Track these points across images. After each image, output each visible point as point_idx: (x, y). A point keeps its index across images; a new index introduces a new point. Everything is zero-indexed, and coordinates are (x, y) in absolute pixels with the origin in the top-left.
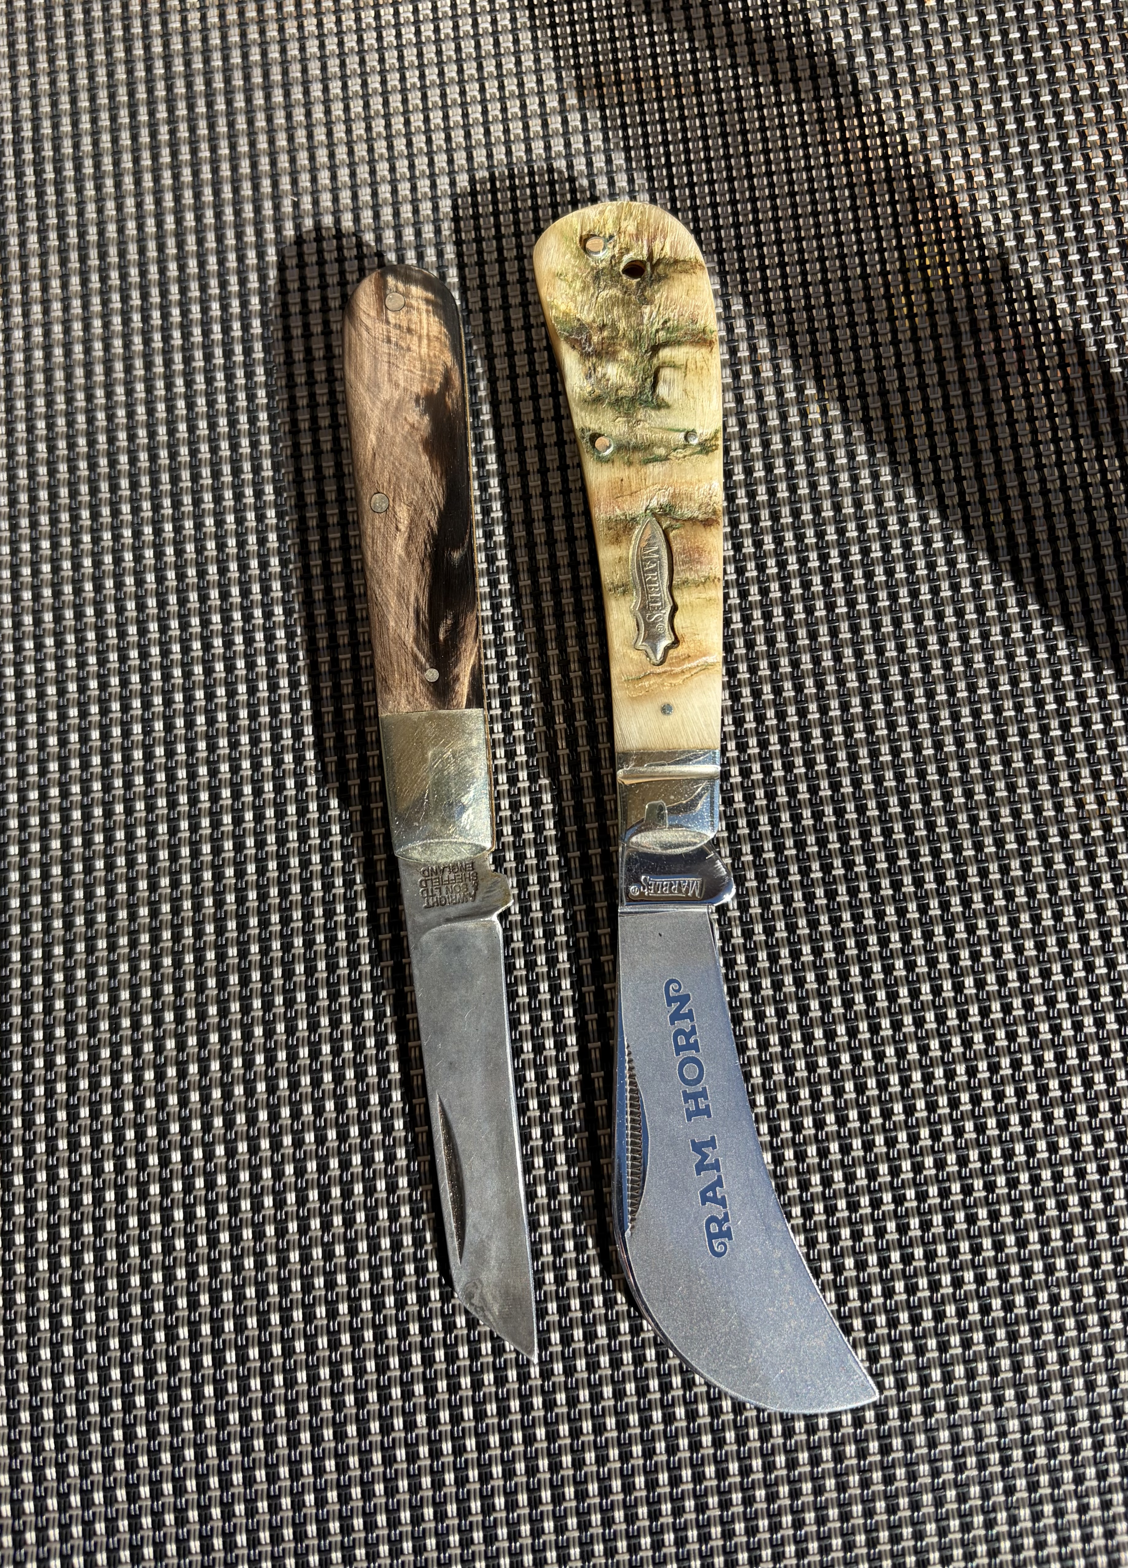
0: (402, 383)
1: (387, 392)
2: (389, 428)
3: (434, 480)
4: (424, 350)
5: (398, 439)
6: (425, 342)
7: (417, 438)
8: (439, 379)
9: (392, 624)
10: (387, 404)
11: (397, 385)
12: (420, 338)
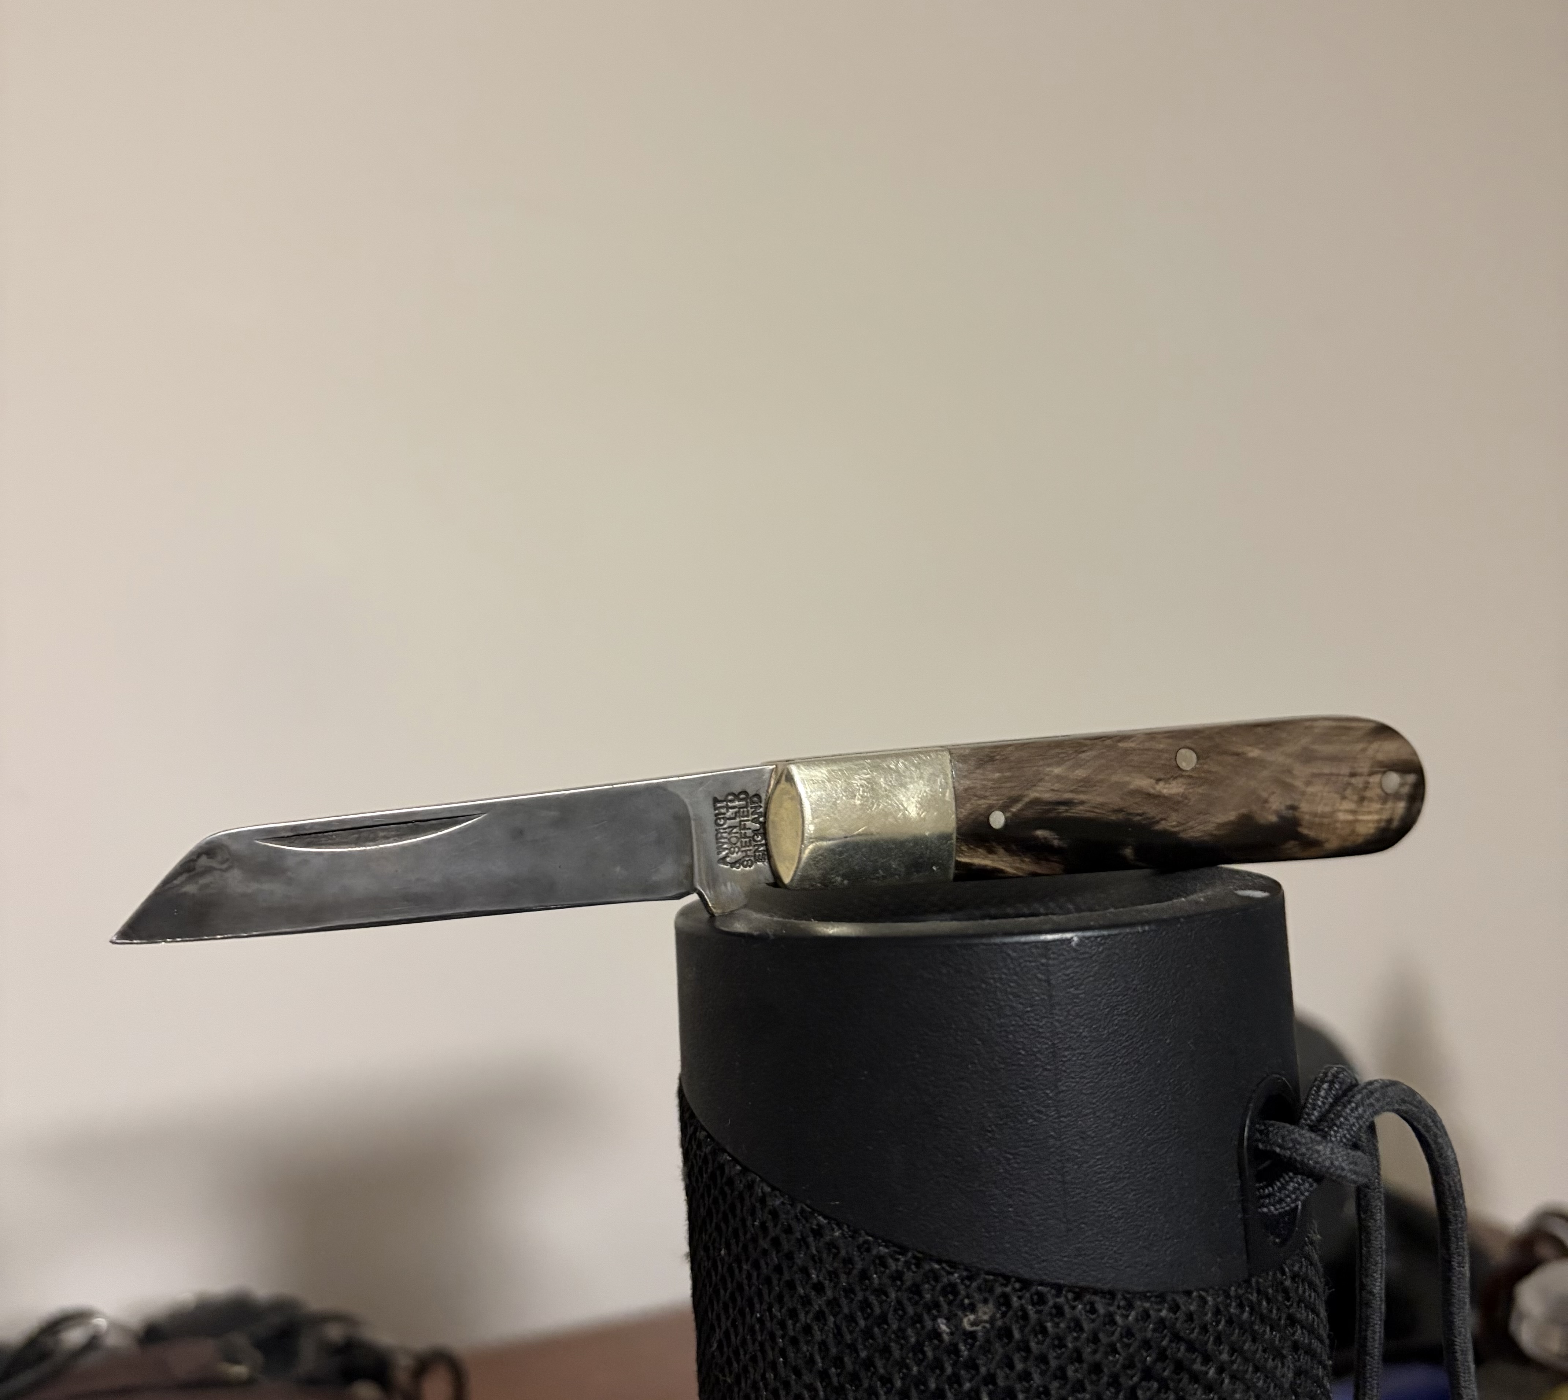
0: (1310, 789)
1: (1302, 771)
2: (1265, 773)
3: (1210, 827)
4: (1342, 816)
5: (1253, 784)
6: (1350, 817)
7: (1254, 808)
8: (1311, 833)
9: (1057, 770)
10: (1289, 771)
11: (1308, 783)
12: (1353, 812)
